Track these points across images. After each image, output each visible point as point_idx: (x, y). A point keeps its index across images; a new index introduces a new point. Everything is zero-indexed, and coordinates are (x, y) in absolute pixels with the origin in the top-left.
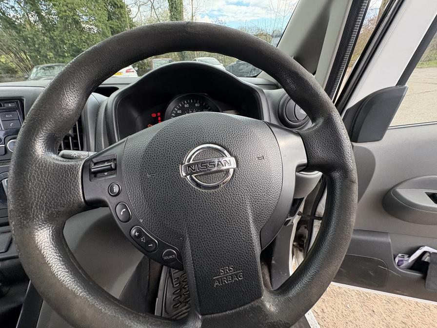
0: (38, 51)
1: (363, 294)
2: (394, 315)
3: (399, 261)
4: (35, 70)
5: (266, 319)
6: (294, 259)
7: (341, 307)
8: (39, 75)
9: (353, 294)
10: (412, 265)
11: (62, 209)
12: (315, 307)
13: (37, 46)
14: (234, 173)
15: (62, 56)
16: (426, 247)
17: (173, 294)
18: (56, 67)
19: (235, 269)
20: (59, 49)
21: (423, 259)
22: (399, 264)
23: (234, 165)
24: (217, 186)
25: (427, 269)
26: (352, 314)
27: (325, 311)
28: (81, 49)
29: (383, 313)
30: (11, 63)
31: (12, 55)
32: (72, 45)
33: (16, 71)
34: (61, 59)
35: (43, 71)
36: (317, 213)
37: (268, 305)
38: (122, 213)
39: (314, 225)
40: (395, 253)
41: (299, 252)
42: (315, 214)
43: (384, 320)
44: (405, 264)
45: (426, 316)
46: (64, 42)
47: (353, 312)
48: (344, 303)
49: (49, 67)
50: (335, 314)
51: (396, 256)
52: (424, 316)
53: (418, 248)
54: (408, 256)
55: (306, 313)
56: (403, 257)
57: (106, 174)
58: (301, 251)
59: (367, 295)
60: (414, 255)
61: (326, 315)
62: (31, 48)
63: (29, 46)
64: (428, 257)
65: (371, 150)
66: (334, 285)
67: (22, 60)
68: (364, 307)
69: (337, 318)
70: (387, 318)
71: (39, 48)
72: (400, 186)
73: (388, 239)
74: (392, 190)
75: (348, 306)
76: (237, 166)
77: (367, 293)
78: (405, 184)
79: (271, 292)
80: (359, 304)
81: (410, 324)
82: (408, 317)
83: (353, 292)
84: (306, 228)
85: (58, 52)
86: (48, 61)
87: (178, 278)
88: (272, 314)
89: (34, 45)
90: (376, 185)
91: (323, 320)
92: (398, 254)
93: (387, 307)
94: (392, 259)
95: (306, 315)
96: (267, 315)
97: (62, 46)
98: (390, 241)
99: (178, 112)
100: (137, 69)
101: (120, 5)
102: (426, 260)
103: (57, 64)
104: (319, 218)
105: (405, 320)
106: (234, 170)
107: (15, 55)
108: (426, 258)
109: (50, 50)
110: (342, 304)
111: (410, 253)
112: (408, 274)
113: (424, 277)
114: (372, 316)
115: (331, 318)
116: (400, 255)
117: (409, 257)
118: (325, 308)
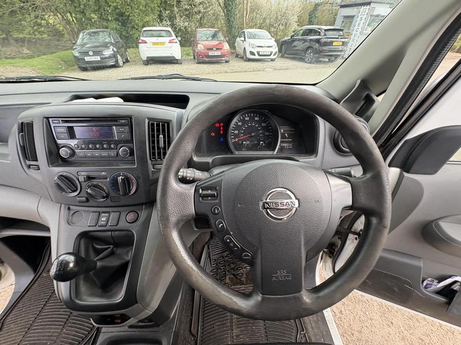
0: (83, 12)
1: (386, 306)
2: (412, 331)
3: (427, 284)
4: (81, 35)
5: (301, 305)
6: (322, 263)
7: (360, 313)
8: (85, 41)
9: (375, 304)
10: (439, 290)
11: (184, 218)
12: (334, 307)
13: (82, 7)
14: (296, 211)
15: (106, 20)
16: (459, 277)
17: (211, 271)
18: (101, 33)
19: (287, 273)
20: (103, 11)
21: (453, 287)
22: (427, 287)
23: (297, 205)
24: (281, 219)
25: (454, 297)
26: (369, 321)
27: (344, 312)
28: (124, 13)
29: (401, 327)
30: (59, 25)
31: (60, 16)
32: (116, 8)
33: (63, 34)
34: (105, 24)
35: (89, 36)
36: (353, 228)
37: (305, 298)
38: (220, 226)
39: (349, 237)
40: (425, 276)
41: (328, 258)
42: (351, 228)
43: (401, 333)
44: (433, 288)
45: (448, 339)
46: (108, 4)
47: (371, 319)
48: (364, 310)
49: (95, 33)
50: (352, 317)
51: (426, 280)
52: (445, 339)
53: (450, 277)
54: (437, 281)
55: (324, 309)
56: (433, 281)
57: (209, 198)
58: (330, 257)
59: (389, 308)
60: (444, 282)
61: (343, 317)
62: (77, 9)
63: (75, 7)
64: (458, 287)
65: (421, 182)
66: (356, 293)
67: (68, 23)
68: (383, 317)
69: (353, 321)
70: (405, 332)
71: (84, 9)
72: (444, 220)
73: (421, 264)
74: (435, 222)
75: (367, 313)
76: (299, 206)
77: (390, 306)
78: (449, 219)
79: (307, 290)
80: (379, 314)
81: (428, 342)
82: (428, 335)
83: (375, 302)
84: (339, 238)
85: (101, 15)
86: (92, 25)
87: (215, 260)
88: (306, 303)
89: (80, 5)
90: (418, 215)
91: (339, 319)
92: (428, 278)
93: (407, 322)
94: (420, 282)
95: (324, 311)
96: (303, 303)
97: (106, 8)
98: (422, 265)
99: (239, 124)
100: (180, 39)
102: (455, 289)
103: (102, 30)
104: (355, 233)
105: (423, 337)
106: (296, 209)
107: (62, 16)
108: (456, 287)
109: (95, 11)
110: (361, 310)
111: (441, 279)
112: (433, 297)
113: (449, 303)
114: (390, 327)
115: (348, 320)
116: (430, 279)
117: (439, 282)
118: (344, 310)
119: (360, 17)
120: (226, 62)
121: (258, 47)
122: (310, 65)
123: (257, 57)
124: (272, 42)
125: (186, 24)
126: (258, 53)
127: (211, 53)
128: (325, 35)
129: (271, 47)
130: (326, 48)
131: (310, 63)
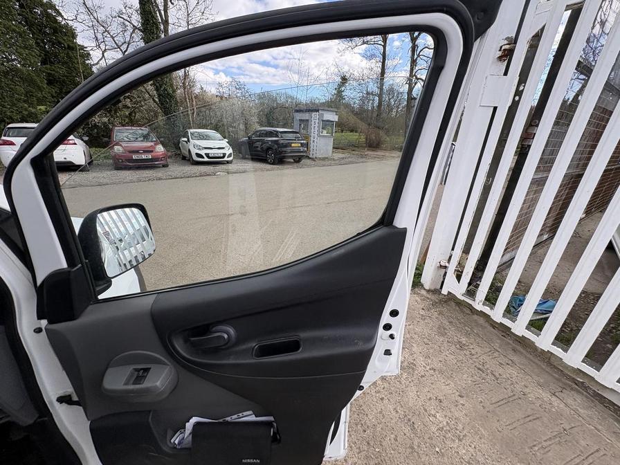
101: (68, 45)
119: (313, 121)
120: (164, 166)
121: (206, 148)
122: (272, 166)
123: (206, 159)
124: (224, 143)
125: (105, 120)
126: (207, 155)
127: (135, 157)
128: (282, 137)
129: (223, 148)
130: (284, 149)
131: (272, 164)
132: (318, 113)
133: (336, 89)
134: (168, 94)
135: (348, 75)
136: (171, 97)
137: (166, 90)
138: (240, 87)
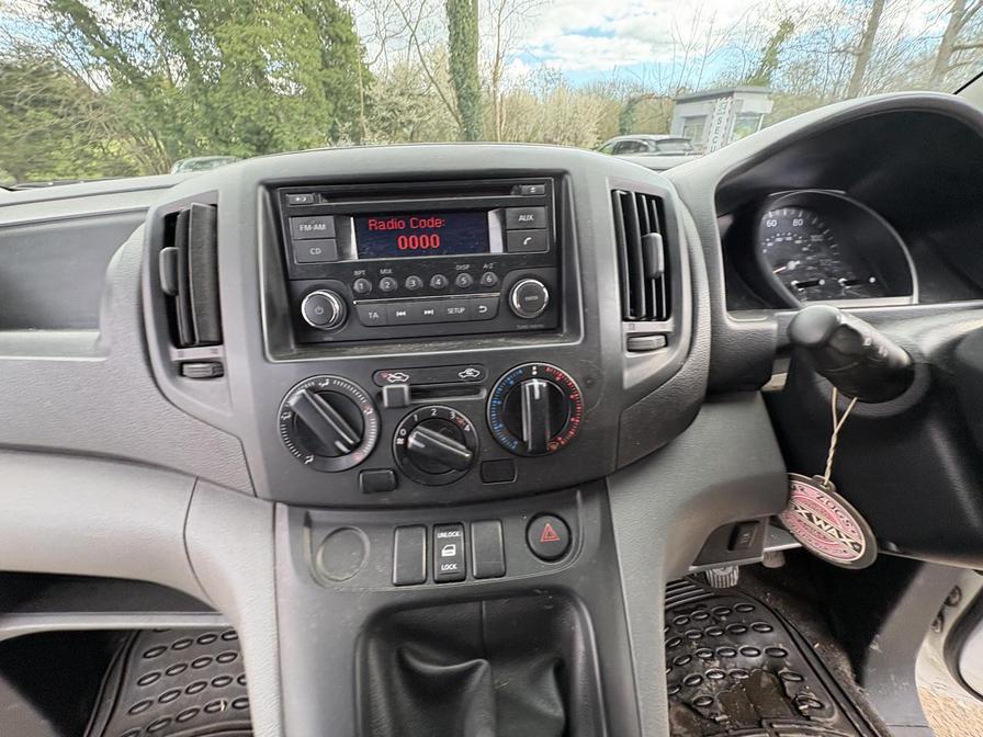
0: (180, 131)
4: (174, 170)
13: (178, 121)
15: (224, 142)
18: (215, 163)
20: (219, 127)
28: (263, 128)
30: (128, 156)
31: (132, 139)
32: (247, 119)
34: (223, 148)
35: (190, 170)
46: (233, 113)
49: (201, 163)
62: (168, 126)
63: (165, 122)
67: (148, 149)
71: (182, 125)
85: (217, 133)
86: (197, 152)
89: (174, 119)
97: (225, 121)
101: (347, 38)
103: (216, 157)
107: (137, 139)
109: (203, 129)
128: (658, 150)
132: (729, 100)
133: (763, 49)
134: (472, 94)
135: (796, 16)
136: (474, 97)
137: (469, 87)
138: (552, 78)
